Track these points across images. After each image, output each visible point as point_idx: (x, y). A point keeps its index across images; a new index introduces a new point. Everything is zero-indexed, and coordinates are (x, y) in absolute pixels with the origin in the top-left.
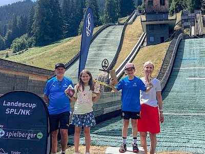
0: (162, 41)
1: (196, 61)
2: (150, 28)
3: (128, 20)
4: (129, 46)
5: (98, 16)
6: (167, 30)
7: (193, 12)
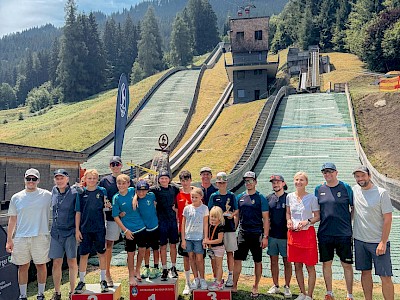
0: (257, 98)
1: (301, 131)
2: (239, 77)
3: (206, 62)
4: (208, 104)
5: (160, 52)
6: (264, 79)
7: (306, 49)
